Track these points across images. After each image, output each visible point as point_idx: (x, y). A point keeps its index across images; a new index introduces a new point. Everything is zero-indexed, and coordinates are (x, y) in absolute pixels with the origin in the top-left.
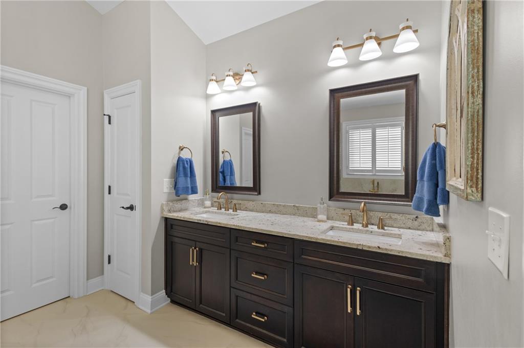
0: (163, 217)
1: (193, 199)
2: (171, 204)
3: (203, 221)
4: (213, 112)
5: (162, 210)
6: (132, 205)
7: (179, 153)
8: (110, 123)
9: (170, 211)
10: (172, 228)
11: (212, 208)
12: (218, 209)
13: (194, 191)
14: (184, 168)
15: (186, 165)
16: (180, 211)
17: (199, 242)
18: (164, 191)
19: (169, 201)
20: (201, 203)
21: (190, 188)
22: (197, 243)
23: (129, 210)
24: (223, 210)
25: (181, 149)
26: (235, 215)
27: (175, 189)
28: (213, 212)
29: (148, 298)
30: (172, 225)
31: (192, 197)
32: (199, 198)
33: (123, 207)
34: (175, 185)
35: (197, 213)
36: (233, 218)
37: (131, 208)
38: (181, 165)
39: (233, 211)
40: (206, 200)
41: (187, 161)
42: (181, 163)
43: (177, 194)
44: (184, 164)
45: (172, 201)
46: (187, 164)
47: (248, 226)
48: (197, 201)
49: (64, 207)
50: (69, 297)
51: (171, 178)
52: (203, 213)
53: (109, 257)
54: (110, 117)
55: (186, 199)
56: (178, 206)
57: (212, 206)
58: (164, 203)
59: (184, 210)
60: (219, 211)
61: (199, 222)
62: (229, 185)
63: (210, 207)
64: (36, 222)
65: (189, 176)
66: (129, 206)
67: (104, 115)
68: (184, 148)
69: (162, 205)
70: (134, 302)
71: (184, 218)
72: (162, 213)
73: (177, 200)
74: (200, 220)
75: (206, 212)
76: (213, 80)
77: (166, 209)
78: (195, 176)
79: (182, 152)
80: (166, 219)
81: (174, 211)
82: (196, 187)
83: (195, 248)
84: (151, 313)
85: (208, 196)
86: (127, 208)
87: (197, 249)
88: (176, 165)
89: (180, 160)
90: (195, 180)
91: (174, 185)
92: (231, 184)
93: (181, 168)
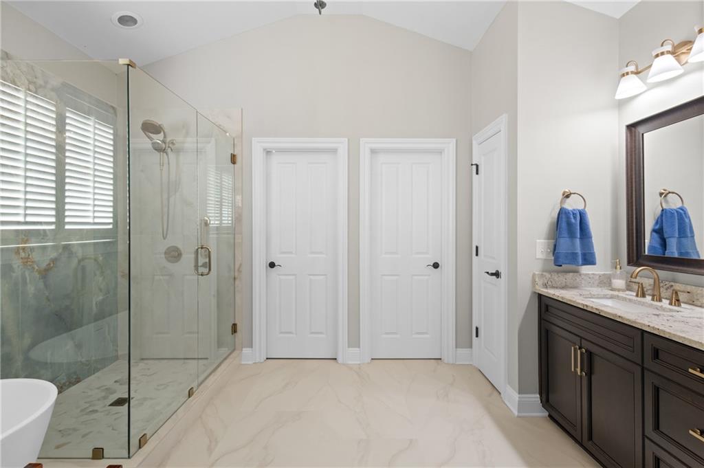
0: (535, 293)
1: (590, 273)
2: (548, 275)
3: (592, 307)
4: (631, 127)
5: (534, 282)
6: (497, 271)
7: (561, 202)
8: (477, 173)
9: (545, 286)
10: (547, 310)
11: (628, 292)
12: (637, 296)
13: (589, 259)
14: (569, 224)
15: (573, 221)
16: (564, 288)
17: (586, 340)
18: (537, 257)
19: (546, 271)
20: (606, 282)
21: (580, 254)
22: (583, 341)
23: (494, 277)
24: (649, 298)
25: (567, 196)
26: (671, 310)
27: (553, 254)
28: (624, 299)
29: (516, 396)
30: (547, 306)
31: (586, 270)
32: (603, 273)
33: (488, 273)
34: (555, 250)
35: (592, 296)
36: (657, 315)
37: (497, 274)
38: (564, 220)
39: (671, 304)
40: (615, 276)
41: (573, 214)
42: (564, 216)
43: (557, 263)
44: (568, 218)
45: (550, 272)
46: (575, 218)
47: (683, 335)
48: (598, 277)
49: (436, 266)
50: (440, 359)
51: (548, 239)
52: (605, 297)
53: (477, 329)
54: (477, 166)
55: (576, 272)
56: (560, 279)
57: (629, 288)
58: (537, 273)
59: (571, 288)
60: (639, 299)
61: (585, 308)
62: (676, 255)
63: (623, 291)
64: (415, 277)
65: (579, 236)
66: (494, 272)
67: (472, 165)
68: (571, 194)
69: (534, 275)
70: (500, 393)
71: (562, 298)
72: (534, 286)
73: (558, 272)
74: (587, 306)
75: (612, 297)
76: (627, 74)
77: (540, 282)
78: (591, 238)
79: (568, 200)
80: (540, 297)
81: (553, 287)
82: (593, 255)
83: (580, 348)
84: (518, 417)
85: (618, 271)
86: (492, 274)
87: (584, 350)
88: (556, 220)
89: (563, 213)
90: (592, 243)
91: (552, 249)
92: (681, 253)
93: (564, 225)
